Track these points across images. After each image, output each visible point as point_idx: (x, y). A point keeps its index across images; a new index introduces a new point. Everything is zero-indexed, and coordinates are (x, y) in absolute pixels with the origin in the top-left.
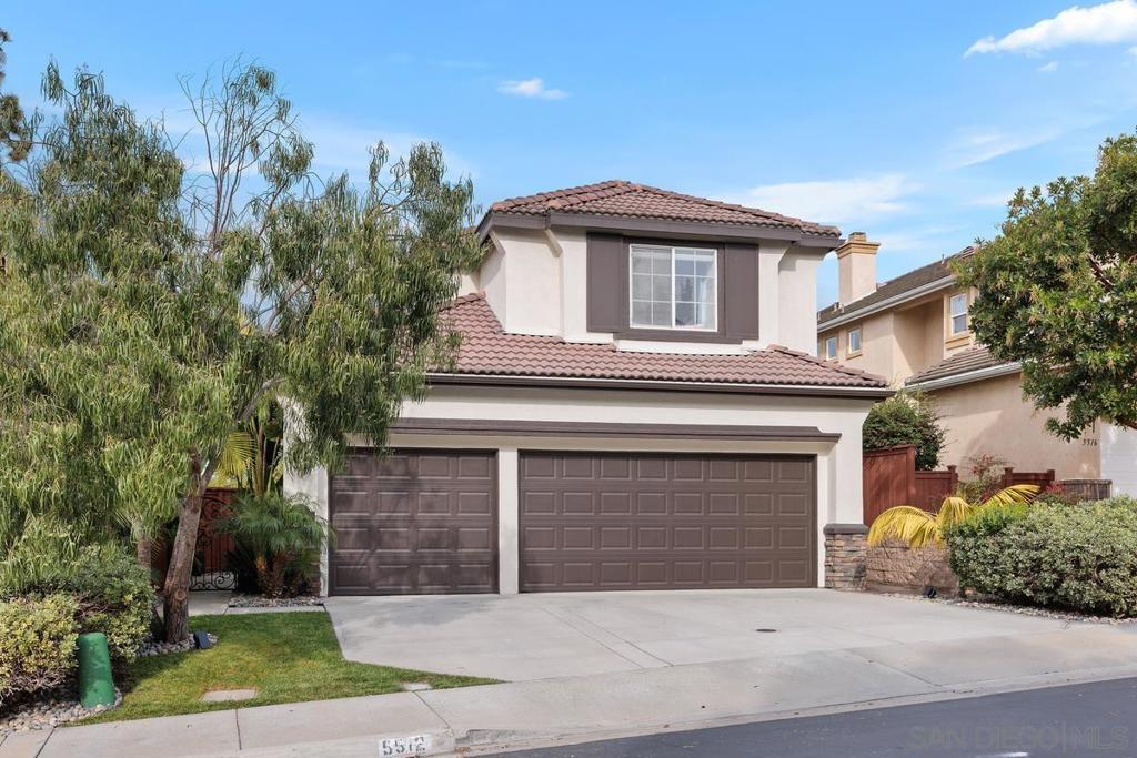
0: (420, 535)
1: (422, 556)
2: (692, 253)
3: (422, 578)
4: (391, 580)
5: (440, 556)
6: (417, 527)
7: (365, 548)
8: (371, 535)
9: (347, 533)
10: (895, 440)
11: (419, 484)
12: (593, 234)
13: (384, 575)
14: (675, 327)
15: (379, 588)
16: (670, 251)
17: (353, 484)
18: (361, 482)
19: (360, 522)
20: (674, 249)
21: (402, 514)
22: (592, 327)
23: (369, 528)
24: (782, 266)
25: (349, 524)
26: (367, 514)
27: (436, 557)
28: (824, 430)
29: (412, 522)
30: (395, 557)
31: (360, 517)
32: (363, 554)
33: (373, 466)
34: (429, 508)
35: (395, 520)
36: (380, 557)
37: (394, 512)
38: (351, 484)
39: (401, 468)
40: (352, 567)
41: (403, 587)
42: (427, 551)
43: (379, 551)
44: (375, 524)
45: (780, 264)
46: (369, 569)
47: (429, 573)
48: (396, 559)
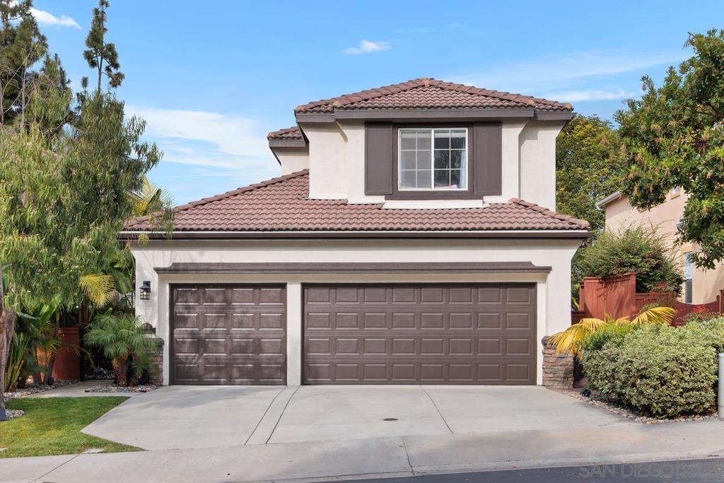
0: (235, 344)
1: (235, 359)
2: (447, 132)
3: (235, 373)
4: (214, 375)
5: (248, 358)
6: (231, 338)
7: (196, 353)
8: (200, 344)
9: (184, 342)
10: (625, 269)
11: (234, 308)
12: (369, 123)
13: (208, 371)
14: (433, 189)
15: (205, 380)
16: (430, 132)
17: (188, 308)
18: (193, 308)
19: (192, 334)
20: (433, 130)
21: (222, 329)
22: (369, 191)
23: (199, 339)
24: (522, 138)
25: (186, 336)
26: (197, 329)
27: (245, 359)
28: (537, 263)
29: (227, 334)
30: (217, 359)
31: (192, 331)
32: (195, 356)
33: (201, 295)
34: (240, 325)
35: (217, 333)
36: (206, 359)
37: (215, 327)
38: (186, 309)
39: (221, 297)
40: (187, 365)
41: (222, 380)
42: (238, 354)
43: (205, 355)
44: (203, 336)
45: (519, 136)
46: (198, 366)
47: (240, 370)
48: (217, 360)
